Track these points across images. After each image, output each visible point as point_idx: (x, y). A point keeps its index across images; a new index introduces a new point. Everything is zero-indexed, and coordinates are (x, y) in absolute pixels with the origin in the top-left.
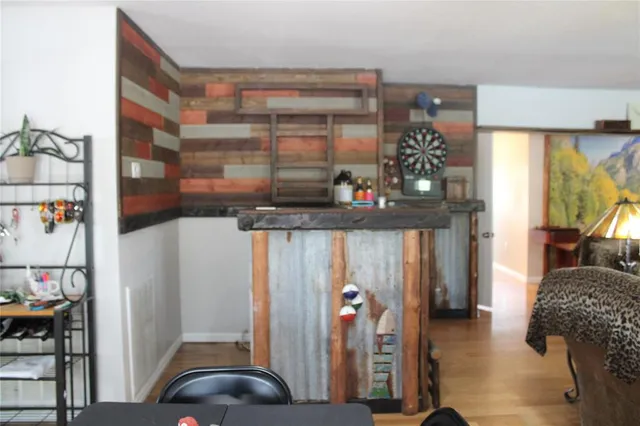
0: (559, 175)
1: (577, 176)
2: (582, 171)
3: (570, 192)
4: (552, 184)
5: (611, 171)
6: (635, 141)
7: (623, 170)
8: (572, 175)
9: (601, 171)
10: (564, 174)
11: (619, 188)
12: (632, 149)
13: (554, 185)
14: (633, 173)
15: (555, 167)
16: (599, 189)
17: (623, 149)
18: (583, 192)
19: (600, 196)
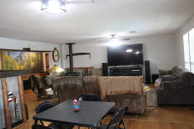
0: (5, 62)
1: (9, 62)
2: (10, 61)
3: (8, 67)
4: (3, 65)
5: (17, 61)
6: (22, 53)
7: (20, 60)
8: (8, 62)
9: (15, 61)
10: (6, 62)
11: (19, 65)
12: (21, 55)
13: (4, 65)
14: (22, 61)
15: (4, 60)
16: (15, 66)
17: (19, 55)
18: (11, 67)
19: (15, 67)
